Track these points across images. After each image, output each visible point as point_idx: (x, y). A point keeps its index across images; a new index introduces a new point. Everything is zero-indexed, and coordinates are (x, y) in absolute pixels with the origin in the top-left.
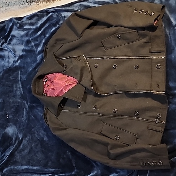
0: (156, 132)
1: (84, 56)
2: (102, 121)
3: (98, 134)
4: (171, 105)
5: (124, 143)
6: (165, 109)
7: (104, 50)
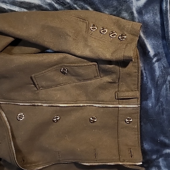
7: (35, 90)
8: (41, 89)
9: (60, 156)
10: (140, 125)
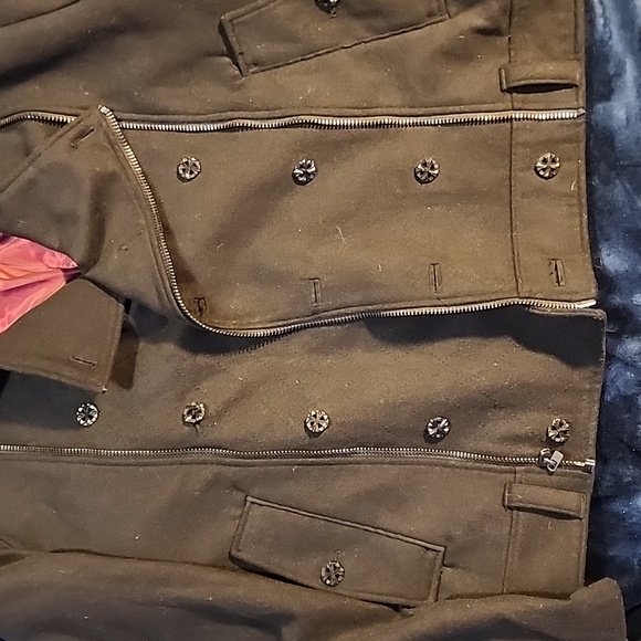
0: (549, 521)
1: (104, 110)
2: (235, 486)
3: (215, 565)
4: (615, 368)
5: (376, 598)
6: (590, 391)
7: (235, 77)
8: (253, 73)
9: (319, 295)
10: (589, 186)
